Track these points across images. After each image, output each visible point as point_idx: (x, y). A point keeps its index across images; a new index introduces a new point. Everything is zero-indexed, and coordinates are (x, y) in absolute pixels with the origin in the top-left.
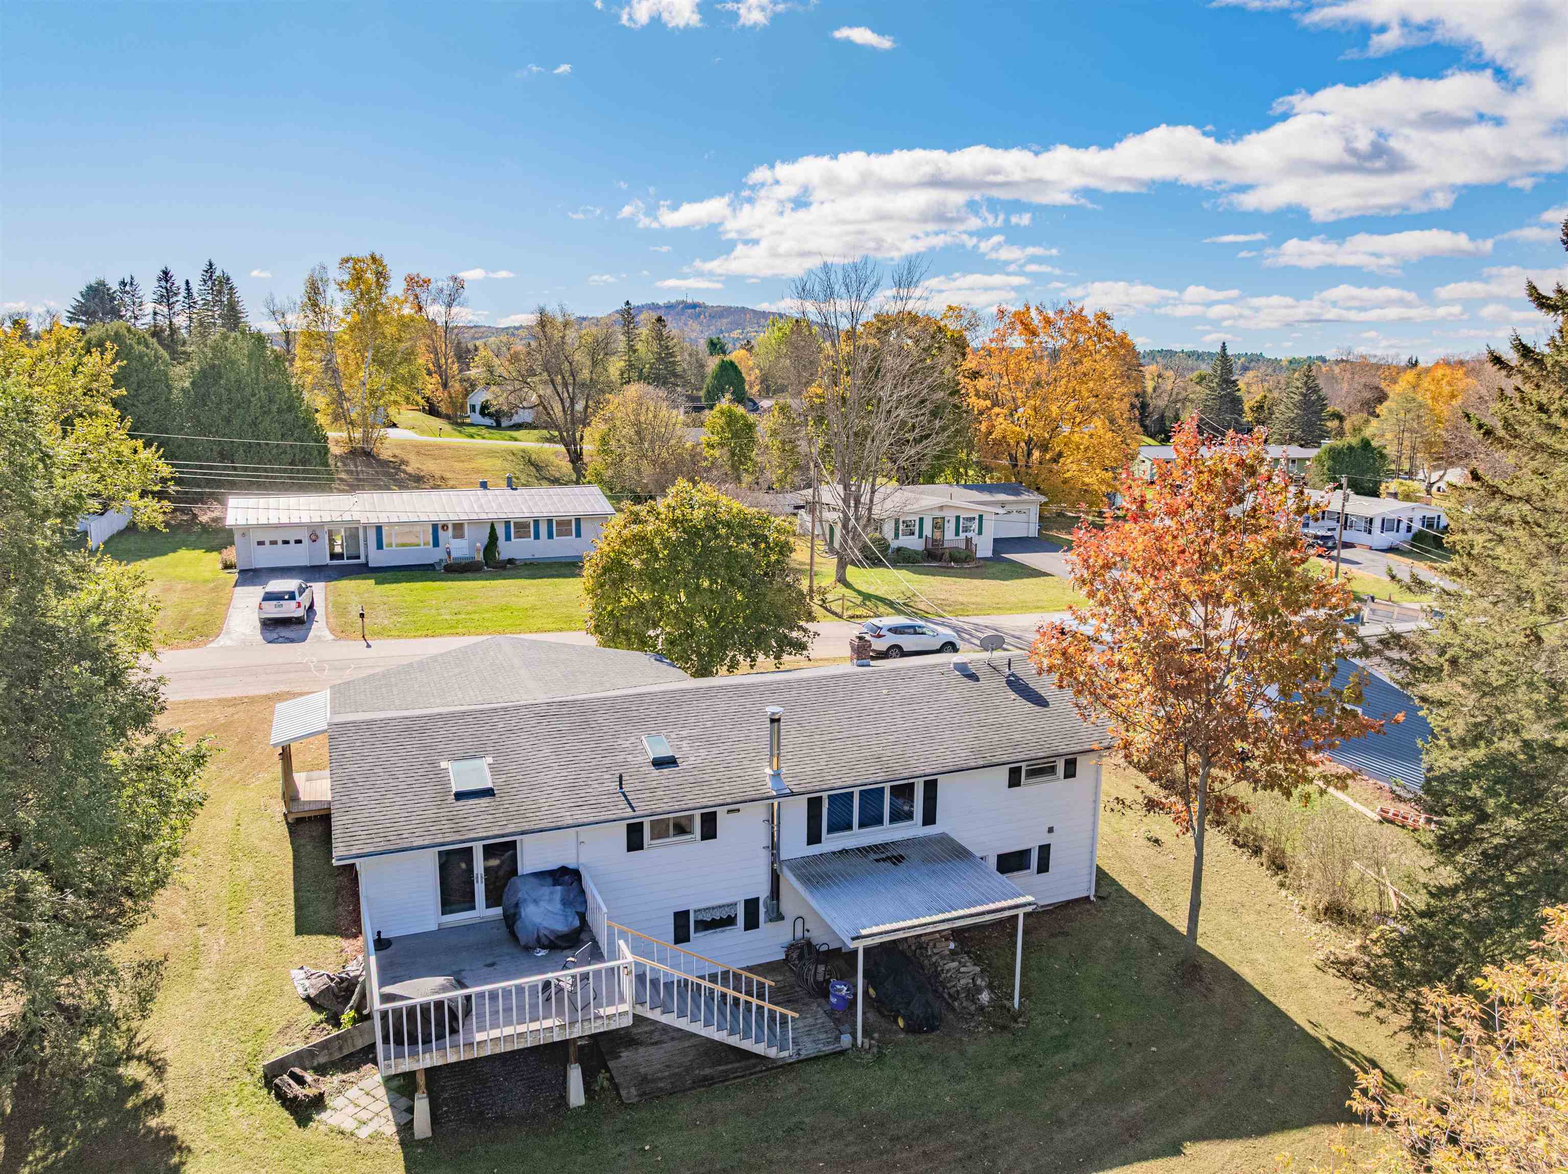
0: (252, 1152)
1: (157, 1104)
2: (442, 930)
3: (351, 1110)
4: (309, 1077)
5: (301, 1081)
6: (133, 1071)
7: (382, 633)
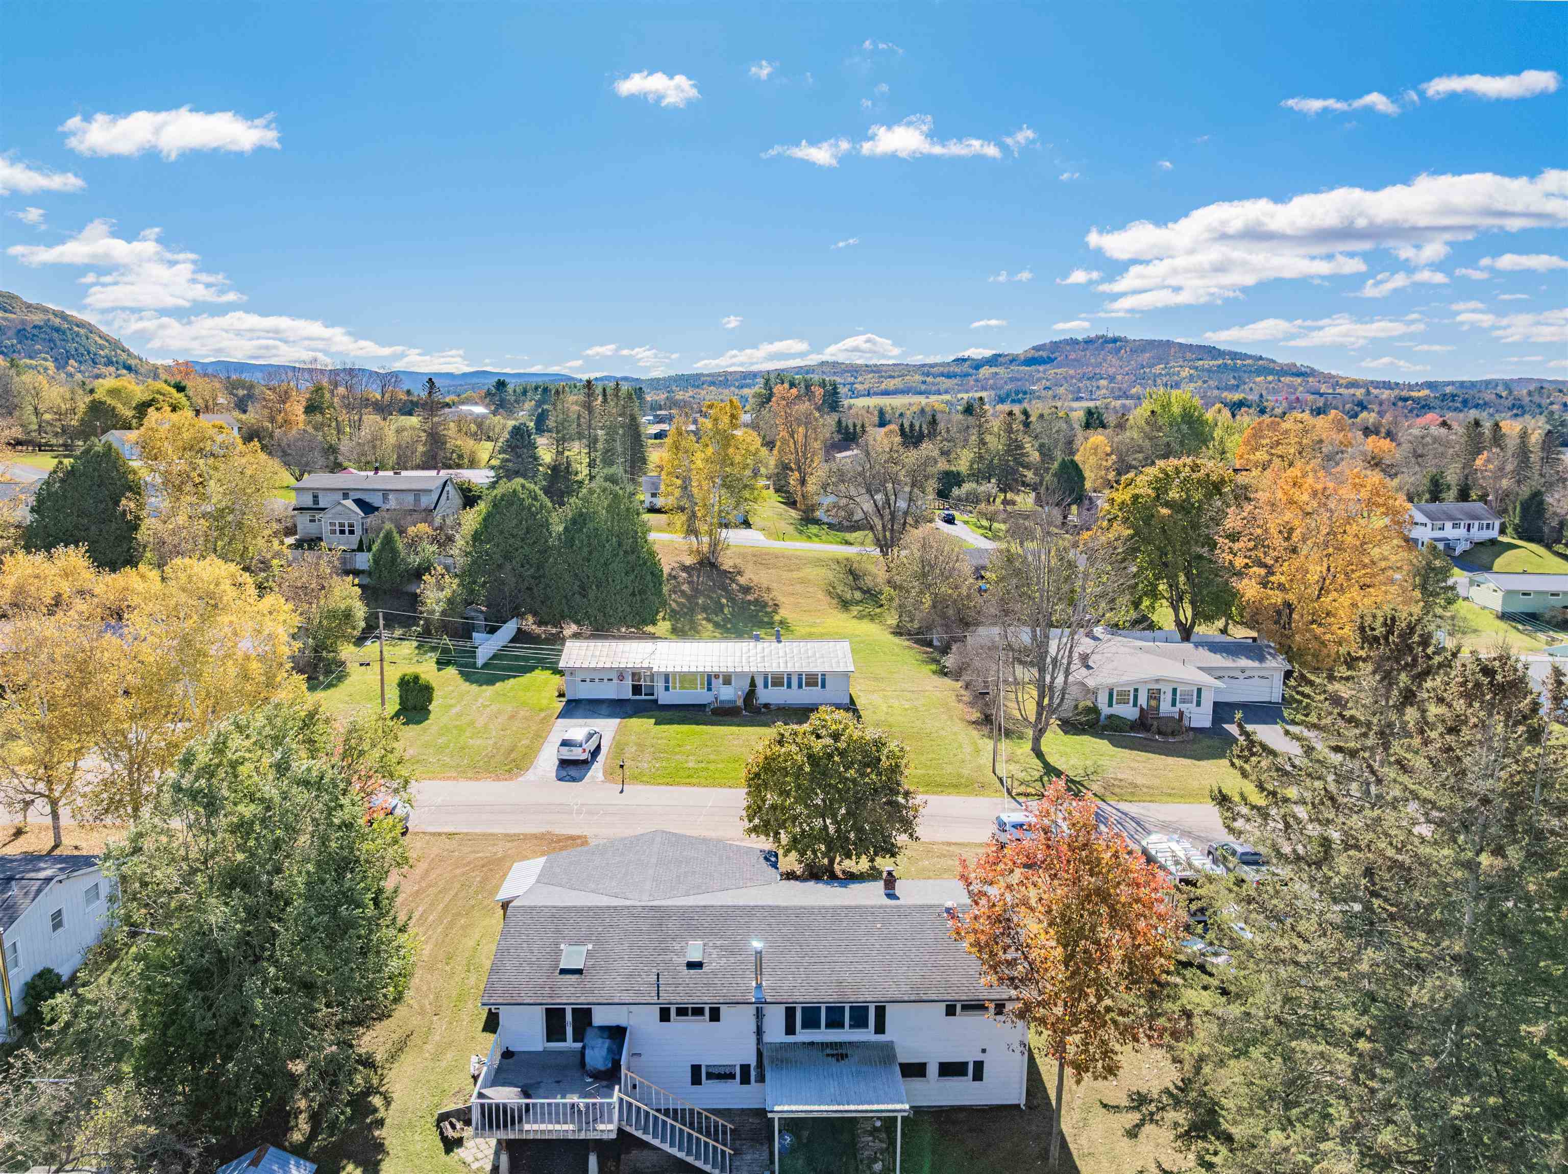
0: (417, 1162)
1: (380, 1123)
2: (545, 1052)
3: (475, 1150)
4: (459, 1125)
5: (453, 1127)
6: (377, 1101)
7: (637, 779)
